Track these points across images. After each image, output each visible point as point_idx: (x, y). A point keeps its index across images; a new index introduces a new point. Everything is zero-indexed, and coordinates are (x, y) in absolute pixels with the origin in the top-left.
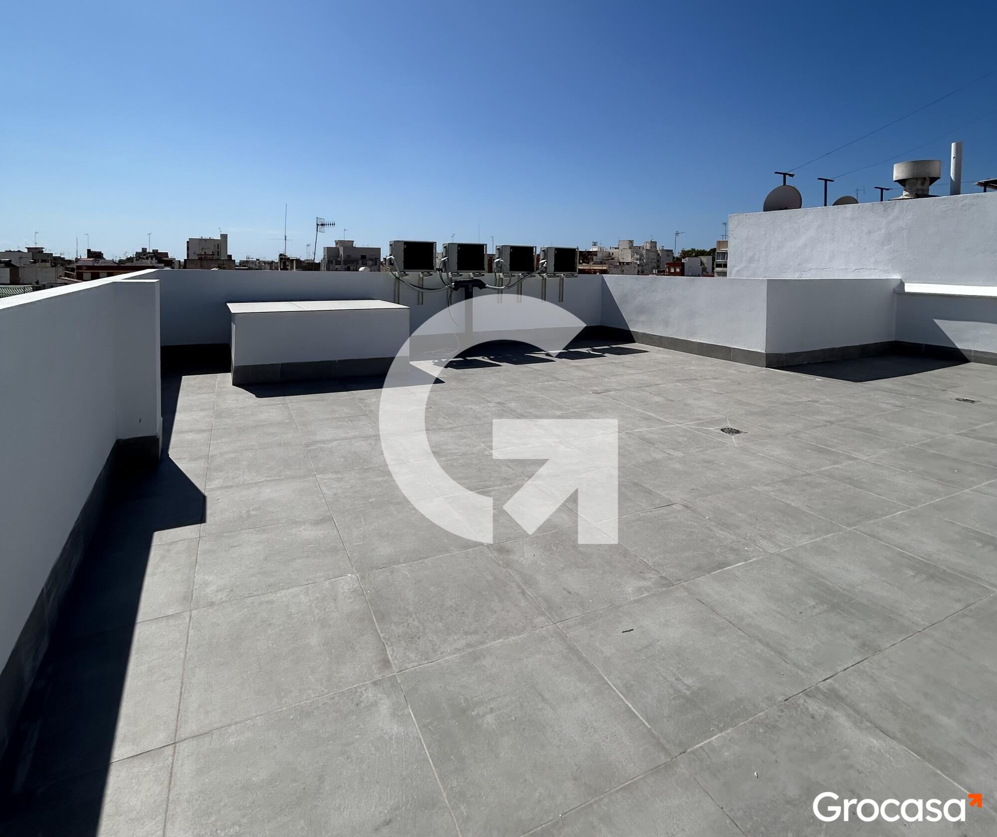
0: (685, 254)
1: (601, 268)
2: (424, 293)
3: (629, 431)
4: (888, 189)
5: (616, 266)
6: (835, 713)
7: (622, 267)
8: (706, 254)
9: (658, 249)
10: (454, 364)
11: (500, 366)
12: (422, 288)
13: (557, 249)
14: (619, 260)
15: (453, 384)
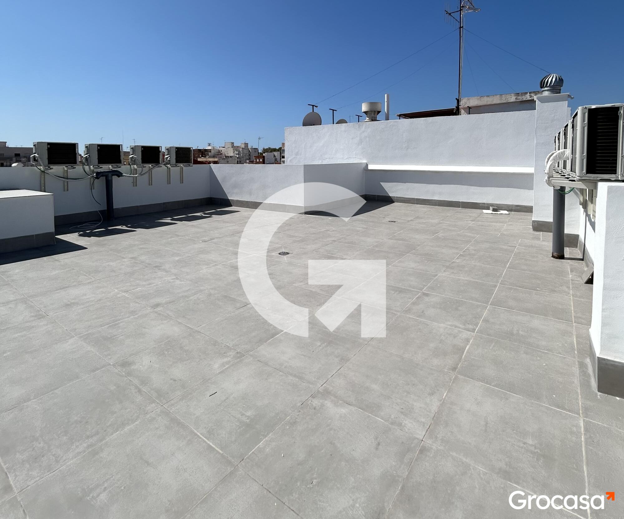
0: (265, 151)
1: (213, 160)
2: (69, 182)
3: (225, 263)
4: (361, 116)
5: (223, 158)
6: (326, 402)
7: (227, 160)
8: (276, 150)
9: (249, 148)
10: (97, 233)
11: (135, 231)
12: (67, 178)
13: (176, 148)
14: (225, 155)
15: (95, 249)
